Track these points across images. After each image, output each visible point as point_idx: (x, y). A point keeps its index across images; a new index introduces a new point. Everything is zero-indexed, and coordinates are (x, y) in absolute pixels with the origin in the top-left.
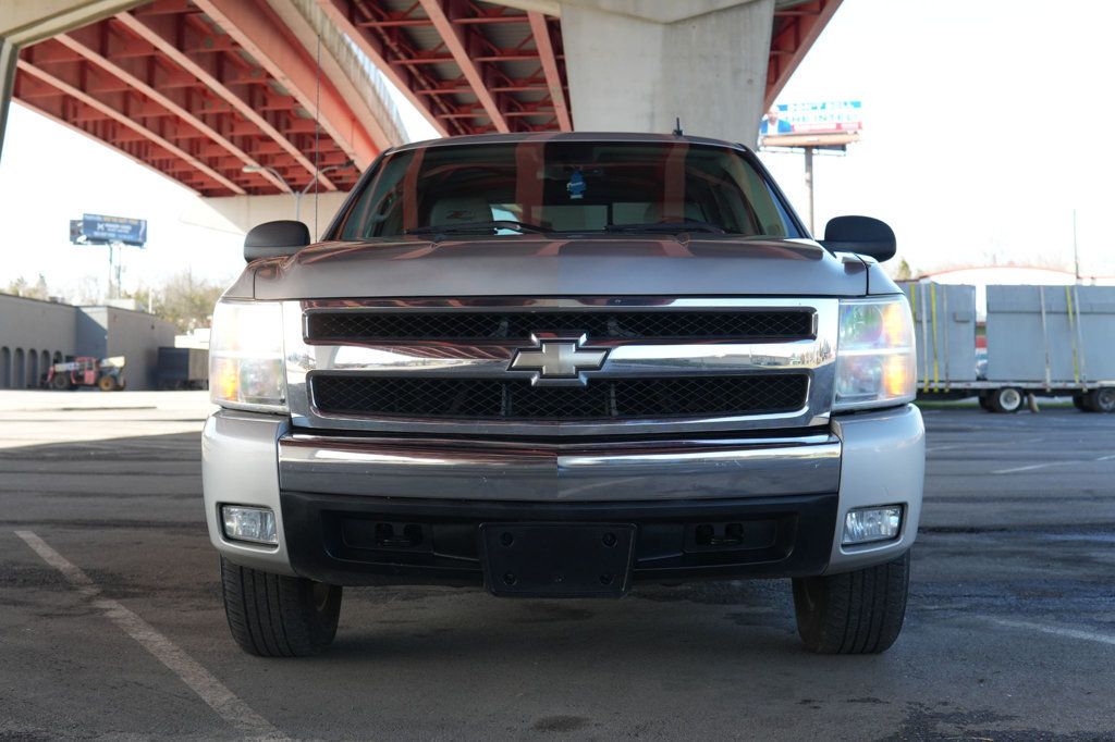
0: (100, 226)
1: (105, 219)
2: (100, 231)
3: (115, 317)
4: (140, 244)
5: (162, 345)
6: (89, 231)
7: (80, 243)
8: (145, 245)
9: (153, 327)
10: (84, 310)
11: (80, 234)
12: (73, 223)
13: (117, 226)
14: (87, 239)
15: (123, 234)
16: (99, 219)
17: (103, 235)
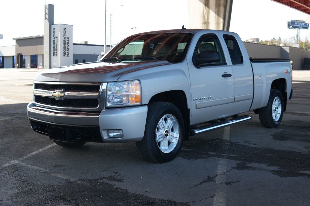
0: (296, 23)
1: (297, 21)
2: (296, 24)
3: (292, 49)
4: (307, 28)
5: (305, 57)
6: (293, 24)
7: (290, 28)
8: (309, 28)
9: (303, 52)
10: (283, 48)
11: (290, 26)
12: (288, 22)
13: (301, 23)
14: (292, 27)
15: (302, 25)
16: (296, 21)
17: (297, 26)
